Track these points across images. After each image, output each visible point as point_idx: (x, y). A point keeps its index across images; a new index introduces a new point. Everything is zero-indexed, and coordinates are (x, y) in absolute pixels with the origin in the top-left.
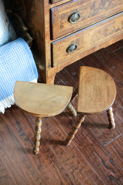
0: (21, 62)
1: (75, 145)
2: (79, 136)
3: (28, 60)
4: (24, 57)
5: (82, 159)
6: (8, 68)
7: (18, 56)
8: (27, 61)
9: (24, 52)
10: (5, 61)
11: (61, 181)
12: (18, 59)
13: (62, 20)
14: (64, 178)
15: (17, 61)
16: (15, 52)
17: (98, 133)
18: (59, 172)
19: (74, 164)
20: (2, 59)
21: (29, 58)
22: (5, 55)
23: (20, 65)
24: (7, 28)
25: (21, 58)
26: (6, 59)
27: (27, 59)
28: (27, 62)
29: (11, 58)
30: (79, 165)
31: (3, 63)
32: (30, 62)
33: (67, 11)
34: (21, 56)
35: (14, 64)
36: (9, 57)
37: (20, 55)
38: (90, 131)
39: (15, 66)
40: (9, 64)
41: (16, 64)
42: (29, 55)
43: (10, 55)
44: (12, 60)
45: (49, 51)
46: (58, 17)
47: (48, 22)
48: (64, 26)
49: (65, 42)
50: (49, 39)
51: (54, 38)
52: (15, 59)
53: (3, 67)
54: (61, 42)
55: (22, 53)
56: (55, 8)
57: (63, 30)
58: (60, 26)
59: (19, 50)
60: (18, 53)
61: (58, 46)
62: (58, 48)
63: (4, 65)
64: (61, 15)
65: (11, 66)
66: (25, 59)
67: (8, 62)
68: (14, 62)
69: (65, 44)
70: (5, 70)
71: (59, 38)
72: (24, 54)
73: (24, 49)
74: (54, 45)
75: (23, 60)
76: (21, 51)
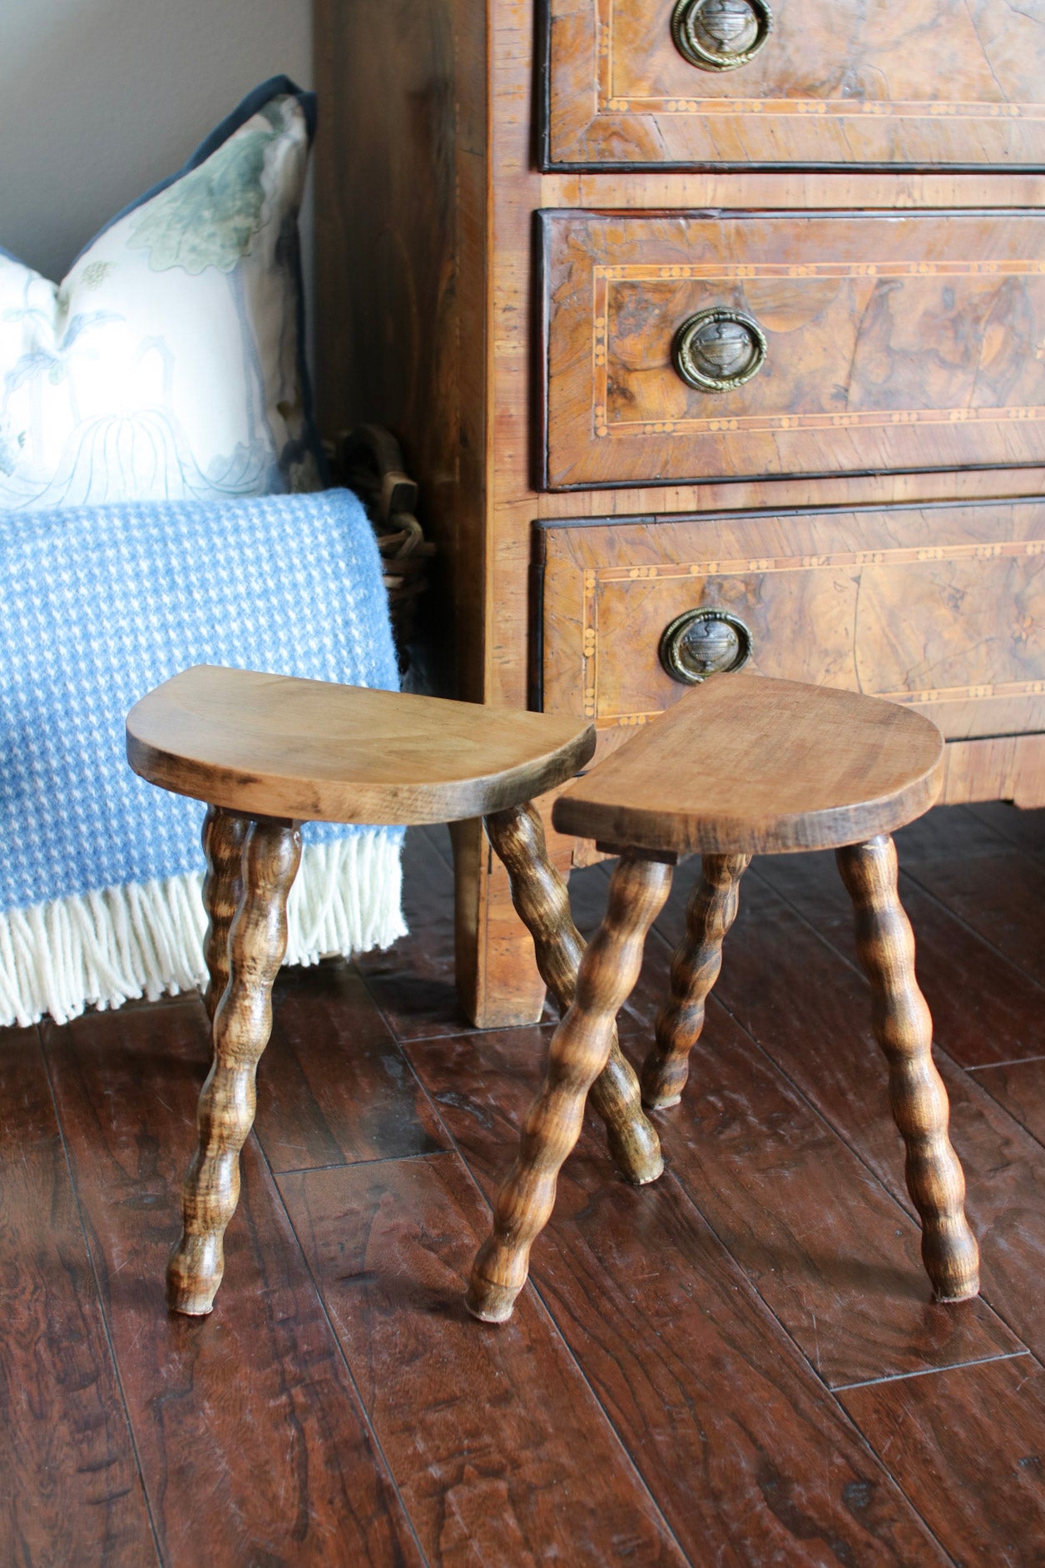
0: (287, 623)
1: (556, 1334)
2: (617, 1296)
3: (347, 623)
5: (575, 1424)
6: (180, 625)
7: (277, 570)
8: (342, 638)
9: (325, 554)
10: (175, 562)
11: (304, 1515)
12: (271, 584)
13: (622, 335)
14: (338, 1503)
15: (260, 604)
16: (260, 535)
17: (800, 1306)
18: (317, 1459)
19: (487, 1439)
20: (157, 548)
21: (353, 616)
22: (184, 530)
23: (276, 642)
24: (273, 443)
25: (295, 586)
26: (183, 553)
27: (339, 620)
28: (336, 642)
29: (221, 557)
30: (527, 1454)
31: (154, 571)
32: (358, 650)
33: (665, 276)
34: (300, 577)
35: (232, 609)
36: (212, 548)
37: (291, 568)
38: (736, 1282)
39: (235, 626)
40: (197, 596)
41: (250, 625)
42: (362, 592)
43: (218, 541)
44: (224, 574)
45: (512, 588)
46: (590, 300)
47: (519, 320)
48: (639, 399)
49: (648, 561)
50: (521, 479)
51: (558, 470)
52: (247, 577)
53: (151, 601)
54: (611, 543)
55: (311, 558)
56: (571, 219)
57: (631, 431)
58: (606, 384)
59: (299, 533)
60: (278, 548)
61: (591, 574)
62: (590, 594)
63: (156, 591)
64: (618, 289)
65: (211, 621)
66: (322, 607)
67: (193, 578)
68: (237, 597)
69: (653, 576)
70: (159, 638)
71: (599, 503)
72: (329, 570)
73: (336, 534)
74: (554, 544)
75: (307, 611)
76: (308, 541)
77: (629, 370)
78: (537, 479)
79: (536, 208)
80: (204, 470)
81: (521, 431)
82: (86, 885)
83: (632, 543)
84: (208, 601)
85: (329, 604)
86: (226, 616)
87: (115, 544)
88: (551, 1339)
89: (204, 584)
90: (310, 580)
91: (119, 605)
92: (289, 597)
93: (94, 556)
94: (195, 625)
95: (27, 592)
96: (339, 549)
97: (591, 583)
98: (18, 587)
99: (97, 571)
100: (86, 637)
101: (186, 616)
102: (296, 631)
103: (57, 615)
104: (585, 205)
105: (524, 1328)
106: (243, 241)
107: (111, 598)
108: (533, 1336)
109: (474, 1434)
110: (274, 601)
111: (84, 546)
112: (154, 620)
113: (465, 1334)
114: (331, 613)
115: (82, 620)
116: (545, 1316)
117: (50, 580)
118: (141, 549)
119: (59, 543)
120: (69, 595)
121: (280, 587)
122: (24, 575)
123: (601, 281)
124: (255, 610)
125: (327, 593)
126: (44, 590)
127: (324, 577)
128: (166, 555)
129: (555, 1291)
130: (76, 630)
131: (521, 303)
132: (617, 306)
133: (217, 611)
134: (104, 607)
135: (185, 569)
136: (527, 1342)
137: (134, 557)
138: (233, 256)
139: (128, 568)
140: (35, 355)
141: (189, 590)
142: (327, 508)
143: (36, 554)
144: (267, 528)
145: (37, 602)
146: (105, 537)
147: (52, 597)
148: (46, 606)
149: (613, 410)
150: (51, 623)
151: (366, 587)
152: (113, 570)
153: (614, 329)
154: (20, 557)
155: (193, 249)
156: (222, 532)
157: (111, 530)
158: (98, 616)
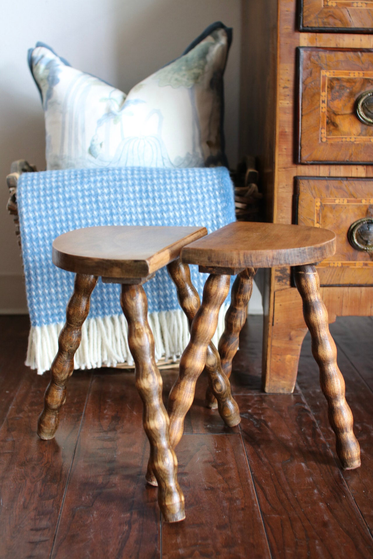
0: (193, 215)
2: (290, 494)
3: (218, 216)
4: (207, 203)
5: (251, 541)
6: (149, 212)
7: (190, 194)
8: (215, 222)
9: (211, 188)
10: (150, 188)
12: (188, 199)
13: (333, 100)
15: (183, 206)
16: (185, 180)
20: (143, 182)
21: (220, 214)
22: (155, 176)
25: (197, 200)
26: (153, 185)
27: (214, 215)
28: (213, 224)
29: (168, 187)
30: (224, 550)
31: (141, 191)
34: (200, 197)
35: (171, 208)
36: (165, 184)
37: (196, 193)
39: (171, 214)
40: (157, 201)
41: (178, 214)
42: (224, 204)
43: (168, 181)
44: (169, 194)
45: (285, 204)
46: (319, 84)
47: (290, 92)
48: (340, 127)
49: (343, 196)
50: (290, 159)
51: (305, 156)
52: (178, 196)
53: (139, 202)
54: (327, 188)
55: (205, 190)
56: (312, 51)
57: (337, 140)
58: (326, 120)
59: (201, 180)
60: (192, 185)
61: (318, 200)
62: (318, 209)
63: (141, 199)
64: (331, 80)
65: (162, 212)
66: (208, 209)
67: (156, 194)
68: (173, 203)
69: (345, 202)
70: (140, 217)
71: (323, 171)
72: (212, 195)
73: (216, 181)
74: (303, 186)
75: (202, 211)
76: (204, 183)
77: (336, 114)
78: (296, 160)
79: (297, 46)
80: (173, 161)
81: (290, 138)
82: (104, 313)
83: (337, 188)
84: (161, 204)
85: (211, 208)
86: (168, 210)
87: (127, 180)
88: (254, 506)
89: (160, 197)
90: (203, 199)
91: (126, 203)
92: (195, 205)
93: (118, 184)
94: (155, 213)
95: (90, 196)
96: (216, 187)
97: (318, 204)
98: (87, 193)
99: (118, 189)
100: (112, 214)
101: (152, 209)
102: (196, 218)
103: (101, 205)
104: (318, 46)
105: (243, 501)
106: (196, 78)
107: (122, 200)
108: (246, 504)
109: (205, 539)
110: (188, 205)
111: (115, 180)
112: (139, 210)
113: (216, 501)
114: (211, 212)
115: (111, 208)
116: (255, 498)
117: (99, 191)
118: (137, 182)
119: (105, 178)
120: (106, 198)
121: (191, 200)
122: (89, 189)
123: (324, 77)
124: (180, 209)
125: (210, 204)
126: (97, 195)
127: (210, 197)
128: (146, 185)
129: (262, 489)
130: (108, 212)
131: (290, 85)
132: (331, 88)
133: (165, 208)
134: (120, 203)
135: (153, 191)
136: (243, 506)
137: (133, 185)
138: (191, 83)
139: (131, 189)
140: (109, 113)
141: (154, 199)
142: (214, 172)
143: (95, 182)
144: (188, 178)
145: (94, 199)
146: (123, 177)
147: (100, 198)
148: (97, 202)
149: (329, 131)
150: (98, 208)
151: (226, 202)
152: (125, 189)
153: (330, 98)
154: (89, 182)
155: (176, 80)
156: (170, 178)
157: (126, 175)
158: (117, 207)
